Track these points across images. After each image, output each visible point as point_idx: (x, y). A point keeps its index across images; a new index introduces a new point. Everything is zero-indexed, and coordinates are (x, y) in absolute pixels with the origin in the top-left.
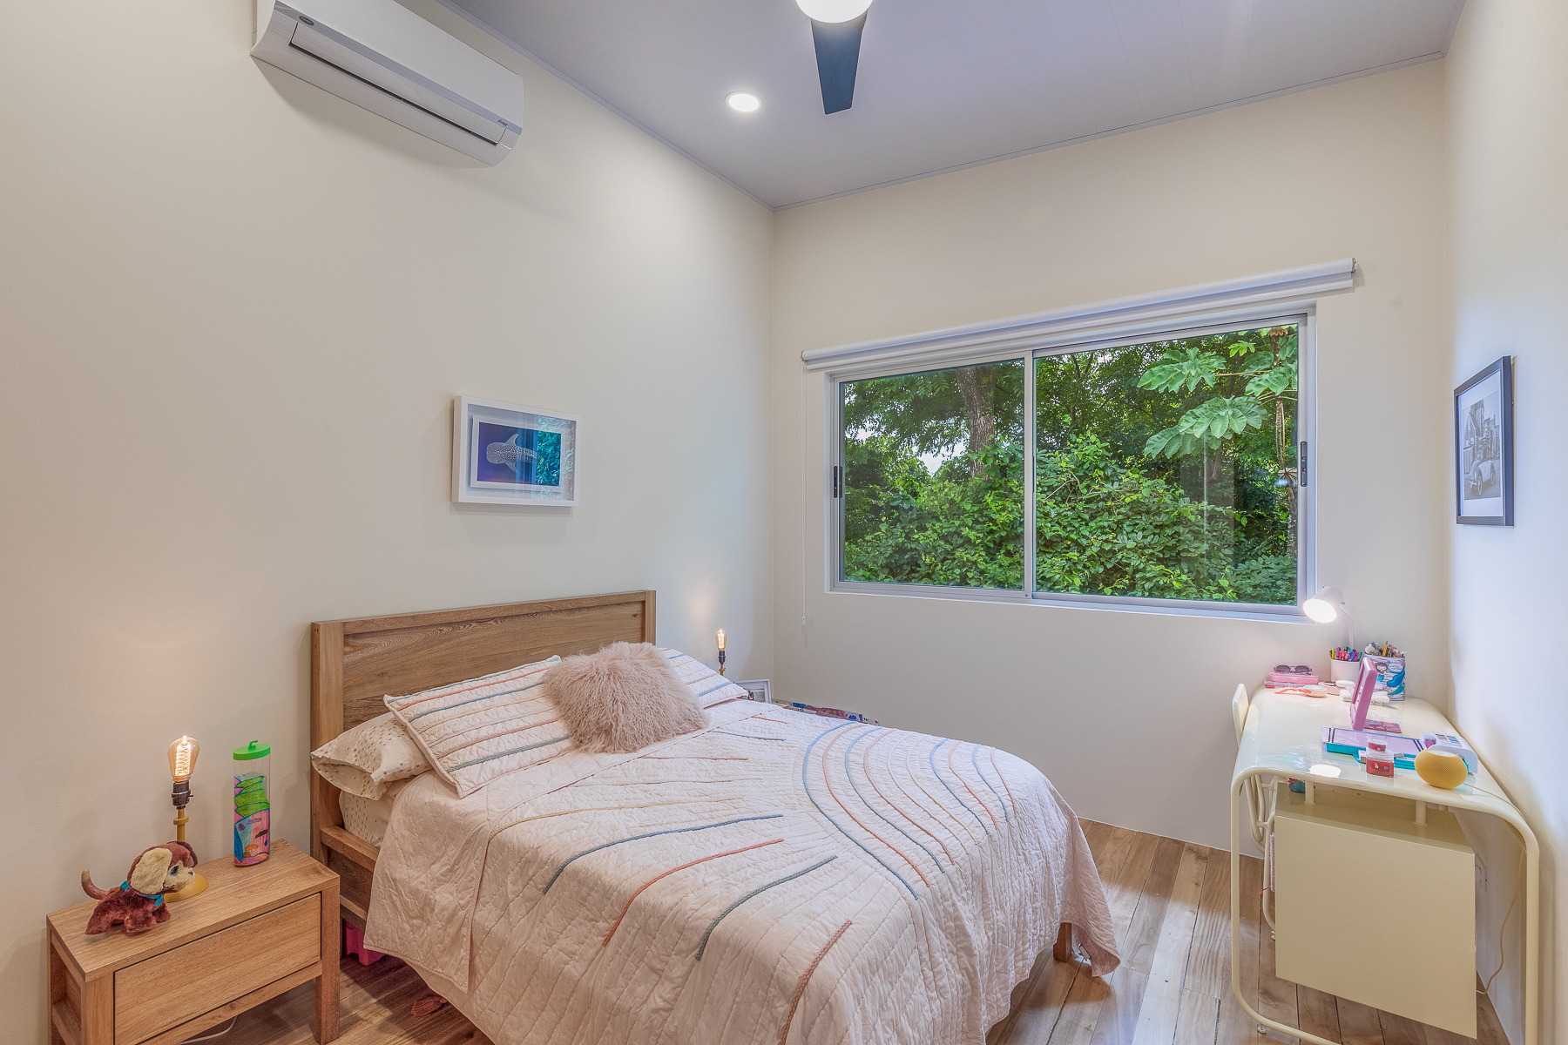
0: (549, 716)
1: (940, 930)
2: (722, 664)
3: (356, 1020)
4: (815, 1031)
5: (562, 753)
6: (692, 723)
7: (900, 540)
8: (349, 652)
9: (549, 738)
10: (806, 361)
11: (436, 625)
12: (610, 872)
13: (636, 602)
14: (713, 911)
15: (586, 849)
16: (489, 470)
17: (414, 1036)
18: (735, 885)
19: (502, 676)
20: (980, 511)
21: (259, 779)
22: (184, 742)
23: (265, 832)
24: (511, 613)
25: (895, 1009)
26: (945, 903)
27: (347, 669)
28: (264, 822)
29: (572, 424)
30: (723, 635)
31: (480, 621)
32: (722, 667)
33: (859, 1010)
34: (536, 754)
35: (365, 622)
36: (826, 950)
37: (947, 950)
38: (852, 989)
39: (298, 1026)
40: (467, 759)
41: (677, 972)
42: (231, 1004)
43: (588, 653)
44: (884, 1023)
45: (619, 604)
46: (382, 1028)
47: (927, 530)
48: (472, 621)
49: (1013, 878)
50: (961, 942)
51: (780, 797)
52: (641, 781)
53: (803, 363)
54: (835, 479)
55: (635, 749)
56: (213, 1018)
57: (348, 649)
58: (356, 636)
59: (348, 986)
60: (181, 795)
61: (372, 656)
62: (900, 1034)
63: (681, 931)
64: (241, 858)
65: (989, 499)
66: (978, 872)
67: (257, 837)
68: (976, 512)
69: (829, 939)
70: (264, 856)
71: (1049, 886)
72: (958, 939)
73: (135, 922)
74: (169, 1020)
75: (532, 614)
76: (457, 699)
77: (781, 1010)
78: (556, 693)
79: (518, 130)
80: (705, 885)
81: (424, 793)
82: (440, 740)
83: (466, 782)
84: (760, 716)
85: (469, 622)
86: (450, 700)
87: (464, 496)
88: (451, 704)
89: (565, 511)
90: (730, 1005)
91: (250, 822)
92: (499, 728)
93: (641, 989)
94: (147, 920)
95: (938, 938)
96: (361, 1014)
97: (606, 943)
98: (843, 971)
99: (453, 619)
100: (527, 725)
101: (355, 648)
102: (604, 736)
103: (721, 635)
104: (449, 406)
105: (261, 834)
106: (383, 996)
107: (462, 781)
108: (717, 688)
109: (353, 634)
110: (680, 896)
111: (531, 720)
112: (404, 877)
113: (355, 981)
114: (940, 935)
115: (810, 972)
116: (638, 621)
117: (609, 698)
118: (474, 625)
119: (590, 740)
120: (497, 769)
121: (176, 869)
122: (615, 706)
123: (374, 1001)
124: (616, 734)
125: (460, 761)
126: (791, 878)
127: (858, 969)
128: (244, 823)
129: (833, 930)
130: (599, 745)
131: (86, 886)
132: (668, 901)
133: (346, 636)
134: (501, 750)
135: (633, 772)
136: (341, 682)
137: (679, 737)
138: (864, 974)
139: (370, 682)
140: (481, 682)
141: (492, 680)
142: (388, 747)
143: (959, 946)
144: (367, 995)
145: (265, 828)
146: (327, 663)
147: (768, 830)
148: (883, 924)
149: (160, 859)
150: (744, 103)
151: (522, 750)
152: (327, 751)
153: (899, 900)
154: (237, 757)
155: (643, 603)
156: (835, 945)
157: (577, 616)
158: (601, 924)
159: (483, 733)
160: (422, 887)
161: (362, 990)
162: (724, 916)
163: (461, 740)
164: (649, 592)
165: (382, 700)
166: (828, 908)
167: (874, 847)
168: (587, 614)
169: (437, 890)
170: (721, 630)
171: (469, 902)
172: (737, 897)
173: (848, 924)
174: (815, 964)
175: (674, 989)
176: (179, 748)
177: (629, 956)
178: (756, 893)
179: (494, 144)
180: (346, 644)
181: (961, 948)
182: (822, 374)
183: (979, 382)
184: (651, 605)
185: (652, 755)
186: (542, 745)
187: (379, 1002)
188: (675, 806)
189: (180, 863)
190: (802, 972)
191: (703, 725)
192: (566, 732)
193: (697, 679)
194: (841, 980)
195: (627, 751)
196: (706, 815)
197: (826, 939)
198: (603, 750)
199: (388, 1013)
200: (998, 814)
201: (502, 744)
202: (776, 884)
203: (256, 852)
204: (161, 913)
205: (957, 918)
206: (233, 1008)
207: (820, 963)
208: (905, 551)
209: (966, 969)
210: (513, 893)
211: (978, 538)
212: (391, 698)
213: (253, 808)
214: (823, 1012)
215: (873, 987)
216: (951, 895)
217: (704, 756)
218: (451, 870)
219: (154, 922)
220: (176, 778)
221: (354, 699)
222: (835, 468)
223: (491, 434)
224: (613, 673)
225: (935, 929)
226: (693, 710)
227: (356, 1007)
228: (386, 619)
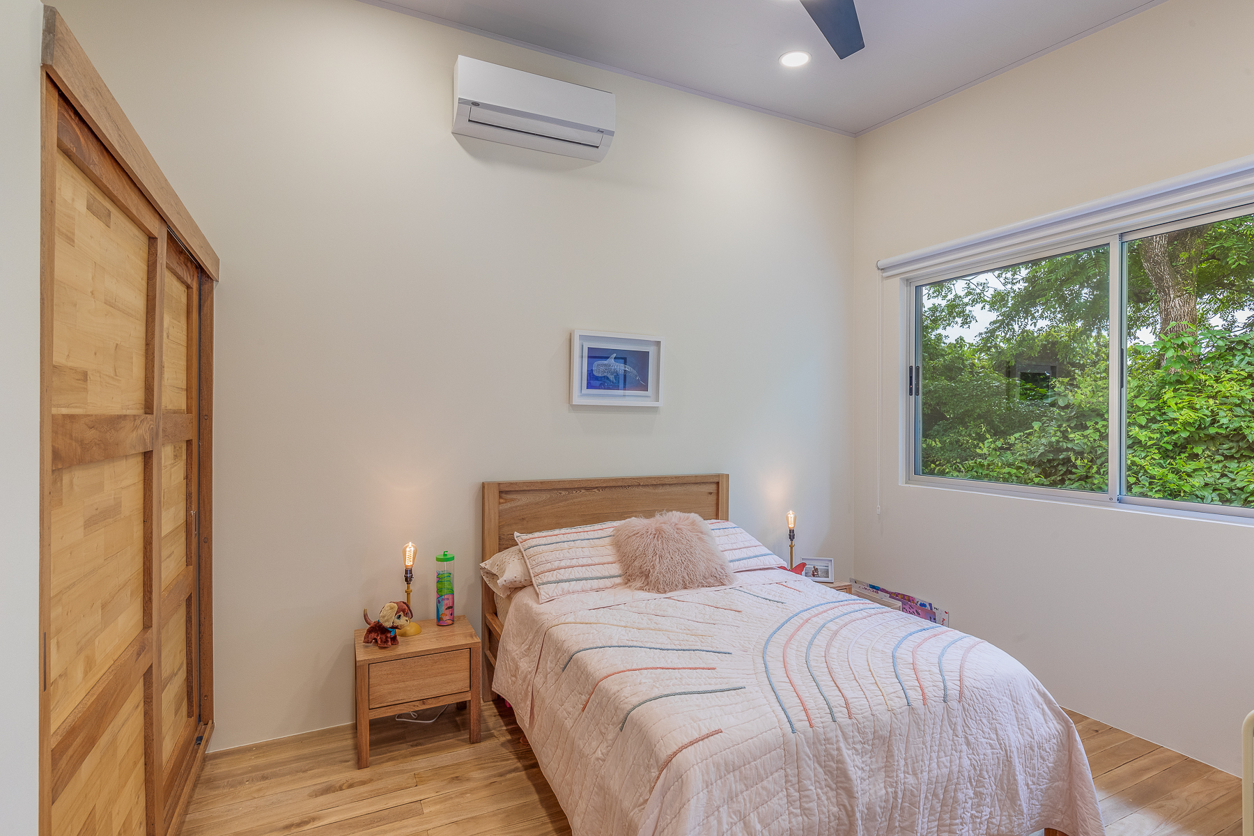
0: (610, 559)
1: (816, 765)
2: (792, 540)
3: (491, 736)
4: (669, 796)
5: (613, 587)
6: (717, 579)
7: (1054, 439)
8: (503, 503)
9: (607, 574)
10: (882, 269)
11: (557, 489)
12: (593, 663)
13: (711, 483)
14: (635, 700)
15: (588, 647)
16: (595, 381)
17: (517, 754)
18: (658, 688)
19: (588, 528)
20: (1159, 408)
21: (448, 575)
22: (410, 546)
23: (451, 608)
24: (609, 485)
25: (745, 805)
26: (828, 746)
27: (500, 514)
28: (451, 601)
29: (658, 343)
30: (792, 516)
31: (587, 489)
32: (792, 543)
33: (705, 791)
34: (595, 584)
35: (511, 484)
36: (692, 743)
37: (823, 783)
38: (703, 775)
39: (464, 730)
40: (549, 579)
41: (610, 736)
42: (423, 701)
43: (646, 517)
44: (730, 810)
45: (697, 483)
46: (503, 745)
47: (1086, 428)
48: (582, 488)
49: (942, 754)
50: (842, 782)
51: (741, 642)
52: (653, 612)
53: (880, 271)
54: (911, 378)
55: (665, 592)
56: (414, 706)
57: (502, 501)
58: (507, 492)
59: (495, 716)
60: (408, 577)
61: (517, 506)
62: (747, 826)
63: (616, 709)
64: (440, 621)
65: (1168, 394)
66: (885, 733)
67: (446, 609)
68: (1153, 410)
69: (698, 736)
70: (450, 622)
71: (1008, 780)
72: (839, 779)
73: (381, 641)
74: (393, 699)
75: (625, 487)
76: (554, 539)
77: (654, 774)
78: (619, 544)
79: (611, 133)
80: (640, 684)
81: (524, 598)
82: (538, 565)
83: (544, 594)
84: (784, 584)
85: (579, 489)
86: (549, 540)
87: (577, 400)
88: (549, 542)
89: (654, 410)
90: (630, 765)
91: (443, 600)
92: (574, 562)
93: (594, 744)
94: (386, 642)
95: (811, 770)
96: (496, 733)
97: (583, 709)
98: (699, 761)
99: (568, 486)
100: (594, 563)
101: (507, 501)
102: (644, 578)
103: (791, 515)
104: (568, 338)
105: (449, 608)
106: (510, 727)
107: (542, 593)
108: (756, 557)
109: (505, 491)
110: (622, 687)
111: (597, 560)
112: (511, 649)
113: (500, 715)
114: (815, 769)
115: (675, 754)
116: (713, 497)
117: (651, 550)
118: (583, 491)
119: (635, 580)
120: (566, 589)
121: (400, 616)
122: (654, 558)
123: (505, 728)
124: (652, 578)
125: (545, 580)
126: (699, 693)
127: (714, 764)
128: (440, 599)
129: (705, 732)
130: (639, 584)
131: (365, 616)
132: (615, 688)
133: (501, 492)
134: (572, 577)
135: (652, 607)
136: (497, 521)
137: (703, 589)
138: (718, 769)
139: (515, 524)
140: (574, 530)
141: (580, 530)
142: (511, 565)
143: (839, 785)
144: (503, 724)
145: (451, 605)
146: (489, 509)
147: (712, 659)
148: (750, 741)
149: (392, 608)
150: (795, 60)
151: (586, 579)
152: (487, 565)
153: (775, 728)
154: (438, 560)
155: (718, 483)
156: (701, 743)
157: (660, 490)
158: (583, 697)
159: (563, 564)
160: (516, 657)
161: (501, 721)
162: (640, 705)
163: (549, 566)
164: (723, 475)
165: (513, 534)
166: (711, 718)
167: (780, 688)
168: (669, 489)
169: (522, 660)
170: (791, 512)
171: (532, 670)
172: (653, 695)
173: (719, 732)
174: (680, 750)
175: (607, 747)
176: (408, 549)
177: (592, 720)
178: (667, 696)
179: (598, 147)
180: (500, 497)
181: (841, 787)
182: (897, 280)
183: (1173, 257)
184: (725, 486)
185: (676, 598)
186: (601, 578)
187: (507, 730)
188: (661, 632)
189: (401, 613)
190: (670, 752)
191: (726, 582)
192: (620, 572)
193: (739, 547)
194: (695, 767)
195: (658, 591)
196: (677, 642)
197: (696, 736)
198: (641, 589)
199: (509, 737)
200: (934, 693)
201: (573, 573)
202: (685, 693)
203: (446, 618)
204: (394, 639)
205: (840, 761)
206: (424, 703)
207: (684, 750)
208: (1061, 450)
209: (844, 806)
210: (550, 668)
211: (1150, 439)
212: (519, 534)
213: (445, 591)
214: (676, 783)
215: (725, 781)
216: (838, 741)
217: (712, 604)
218: (529, 649)
219: (390, 643)
220: (406, 566)
221: (505, 534)
222: (911, 368)
223: (595, 355)
224: (659, 533)
225: (810, 763)
226: (719, 569)
227: (494, 729)
228: (525, 483)
